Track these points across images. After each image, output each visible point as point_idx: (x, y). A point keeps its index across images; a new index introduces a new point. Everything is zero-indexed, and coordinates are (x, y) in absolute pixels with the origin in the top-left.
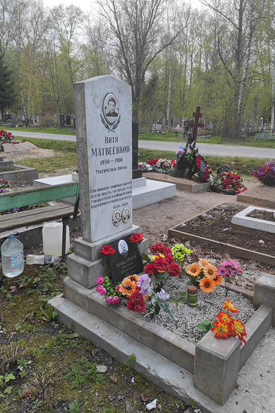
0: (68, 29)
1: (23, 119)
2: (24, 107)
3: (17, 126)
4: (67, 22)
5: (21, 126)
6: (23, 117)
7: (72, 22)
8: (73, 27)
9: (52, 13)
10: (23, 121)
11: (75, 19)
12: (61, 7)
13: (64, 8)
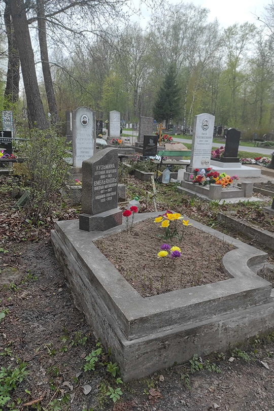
0: (239, 45)
1: (182, 129)
2: (185, 119)
3: (176, 134)
4: (239, 39)
5: (179, 134)
6: (182, 127)
7: (243, 38)
8: (244, 43)
9: (226, 32)
10: (181, 131)
11: (247, 36)
12: (236, 25)
13: (239, 26)
